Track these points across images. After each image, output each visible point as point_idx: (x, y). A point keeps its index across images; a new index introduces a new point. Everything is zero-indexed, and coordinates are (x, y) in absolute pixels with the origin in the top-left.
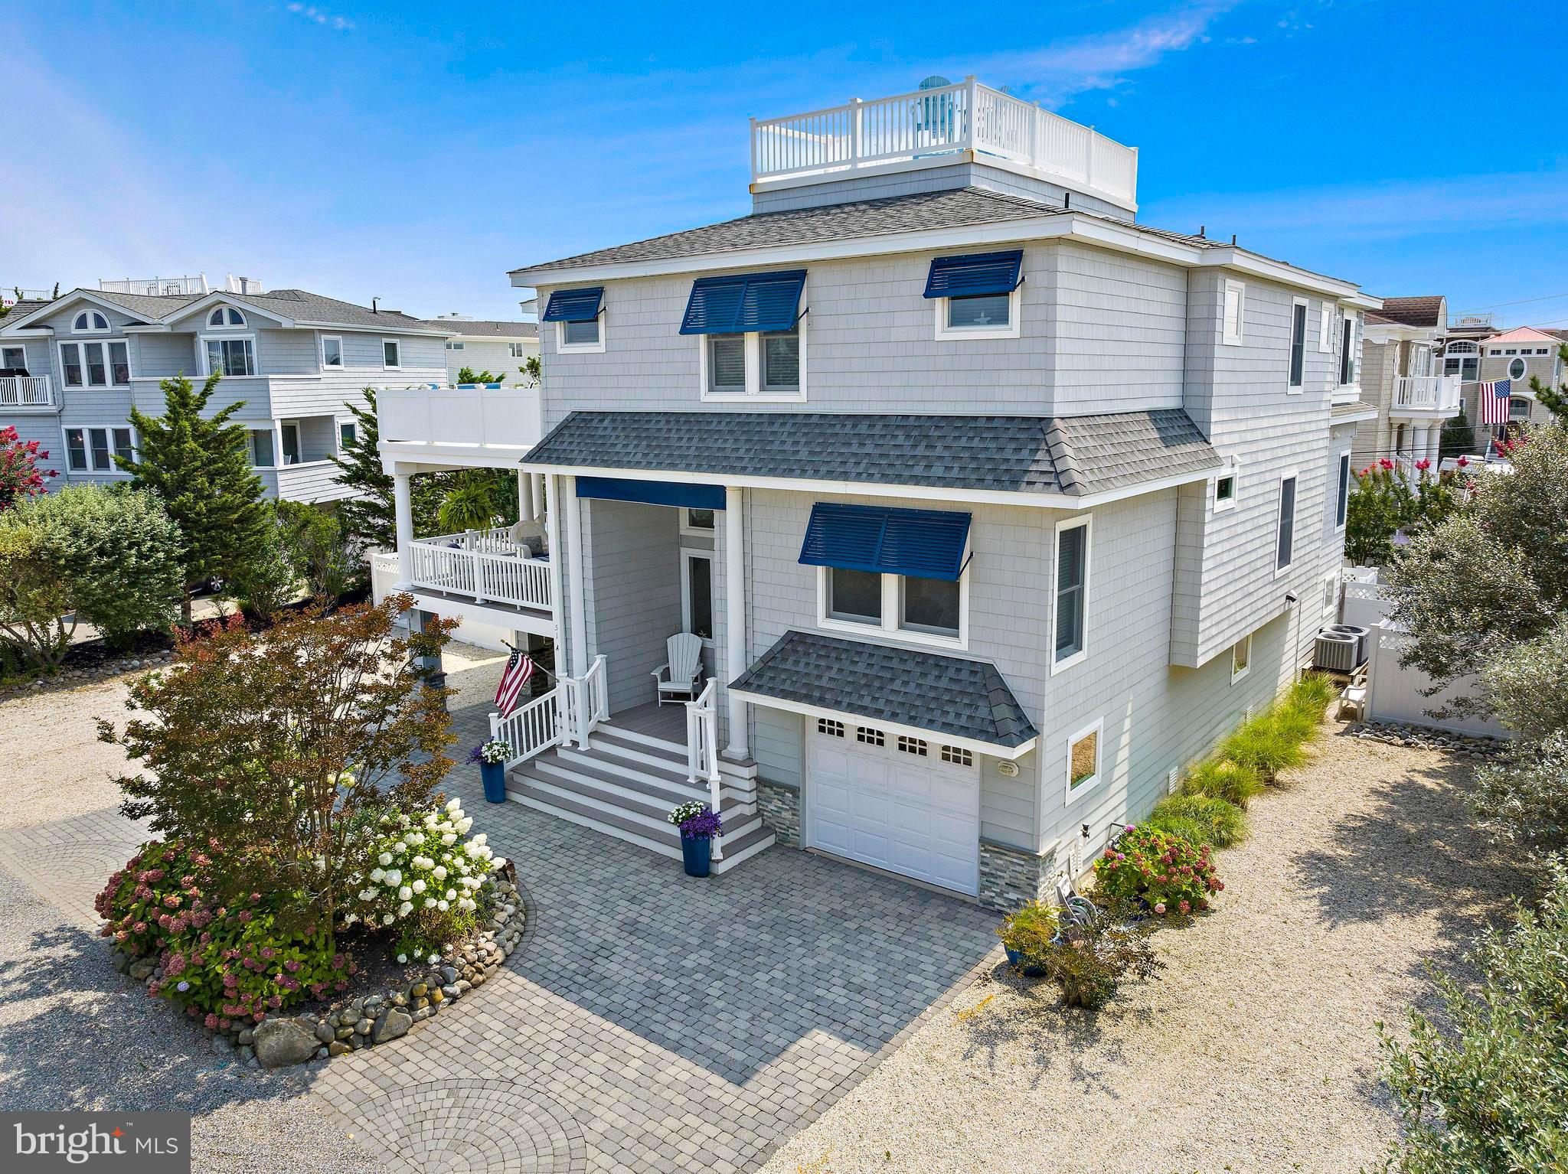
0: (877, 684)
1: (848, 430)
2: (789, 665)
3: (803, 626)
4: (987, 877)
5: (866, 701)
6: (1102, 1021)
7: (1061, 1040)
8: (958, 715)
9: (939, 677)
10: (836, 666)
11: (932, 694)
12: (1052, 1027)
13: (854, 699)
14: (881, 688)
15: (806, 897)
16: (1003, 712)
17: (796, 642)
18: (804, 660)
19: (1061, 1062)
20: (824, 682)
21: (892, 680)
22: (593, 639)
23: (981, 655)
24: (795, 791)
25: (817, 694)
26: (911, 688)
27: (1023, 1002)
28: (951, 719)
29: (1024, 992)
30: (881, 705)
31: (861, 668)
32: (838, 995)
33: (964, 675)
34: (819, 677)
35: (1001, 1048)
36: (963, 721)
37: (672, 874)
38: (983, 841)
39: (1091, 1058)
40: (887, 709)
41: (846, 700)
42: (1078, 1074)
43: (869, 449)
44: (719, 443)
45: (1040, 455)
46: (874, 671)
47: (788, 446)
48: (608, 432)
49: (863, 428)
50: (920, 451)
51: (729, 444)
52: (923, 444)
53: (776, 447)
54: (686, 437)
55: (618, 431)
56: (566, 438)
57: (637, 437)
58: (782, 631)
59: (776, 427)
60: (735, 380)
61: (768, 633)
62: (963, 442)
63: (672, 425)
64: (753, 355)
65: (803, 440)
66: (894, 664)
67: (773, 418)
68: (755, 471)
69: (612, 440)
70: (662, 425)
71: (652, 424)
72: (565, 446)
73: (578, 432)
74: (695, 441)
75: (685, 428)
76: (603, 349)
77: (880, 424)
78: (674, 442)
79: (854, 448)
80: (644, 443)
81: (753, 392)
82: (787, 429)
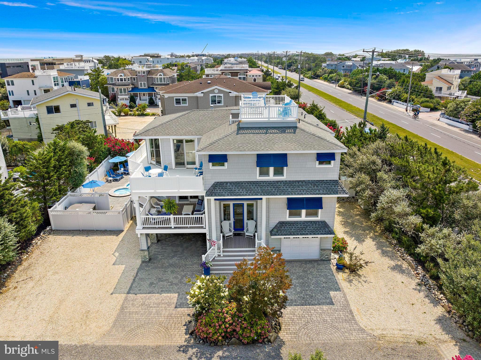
0: (304, 229)
1: (297, 184)
2: (283, 228)
3: (283, 220)
4: (321, 255)
5: (304, 232)
7: (358, 278)
8: (323, 231)
10: (294, 227)
11: (316, 228)
12: (354, 276)
13: (301, 232)
16: (330, 229)
17: (282, 224)
19: (361, 281)
20: (293, 230)
21: (307, 227)
23: (323, 219)
24: (279, 251)
25: (292, 233)
26: (311, 228)
27: (346, 274)
28: (321, 232)
29: (344, 272)
30: (307, 232)
31: (299, 226)
32: (325, 285)
33: (320, 224)
34: (291, 230)
35: (353, 282)
36: (324, 232)
38: (320, 249)
41: (299, 233)
42: (365, 282)
43: (304, 188)
44: (266, 189)
45: (339, 187)
46: (302, 226)
47: (285, 188)
48: (231, 187)
49: (300, 183)
50: (316, 188)
51: (269, 188)
52: (315, 186)
53: (282, 188)
54: (256, 187)
55: (234, 187)
56: (217, 189)
57: (241, 188)
58: (277, 222)
59: (279, 184)
60: (267, 174)
61: (274, 222)
62: (323, 185)
63: (250, 184)
64: (272, 169)
65: (288, 187)
66: (306, 224)
67: (277, 182)
68: (280, 194)
69: (233, 189)
70: (247, 184)
71: (243, 185)
72: (219, 191)
73: (221, 188)
74: (259, 188)
75: (254, 185)
76: (226, 168)
77: (304, 182)
78: (253, 189)
79: (301, 188)
80: (244, 189)
81: (271, 177)
82: (282, 184)
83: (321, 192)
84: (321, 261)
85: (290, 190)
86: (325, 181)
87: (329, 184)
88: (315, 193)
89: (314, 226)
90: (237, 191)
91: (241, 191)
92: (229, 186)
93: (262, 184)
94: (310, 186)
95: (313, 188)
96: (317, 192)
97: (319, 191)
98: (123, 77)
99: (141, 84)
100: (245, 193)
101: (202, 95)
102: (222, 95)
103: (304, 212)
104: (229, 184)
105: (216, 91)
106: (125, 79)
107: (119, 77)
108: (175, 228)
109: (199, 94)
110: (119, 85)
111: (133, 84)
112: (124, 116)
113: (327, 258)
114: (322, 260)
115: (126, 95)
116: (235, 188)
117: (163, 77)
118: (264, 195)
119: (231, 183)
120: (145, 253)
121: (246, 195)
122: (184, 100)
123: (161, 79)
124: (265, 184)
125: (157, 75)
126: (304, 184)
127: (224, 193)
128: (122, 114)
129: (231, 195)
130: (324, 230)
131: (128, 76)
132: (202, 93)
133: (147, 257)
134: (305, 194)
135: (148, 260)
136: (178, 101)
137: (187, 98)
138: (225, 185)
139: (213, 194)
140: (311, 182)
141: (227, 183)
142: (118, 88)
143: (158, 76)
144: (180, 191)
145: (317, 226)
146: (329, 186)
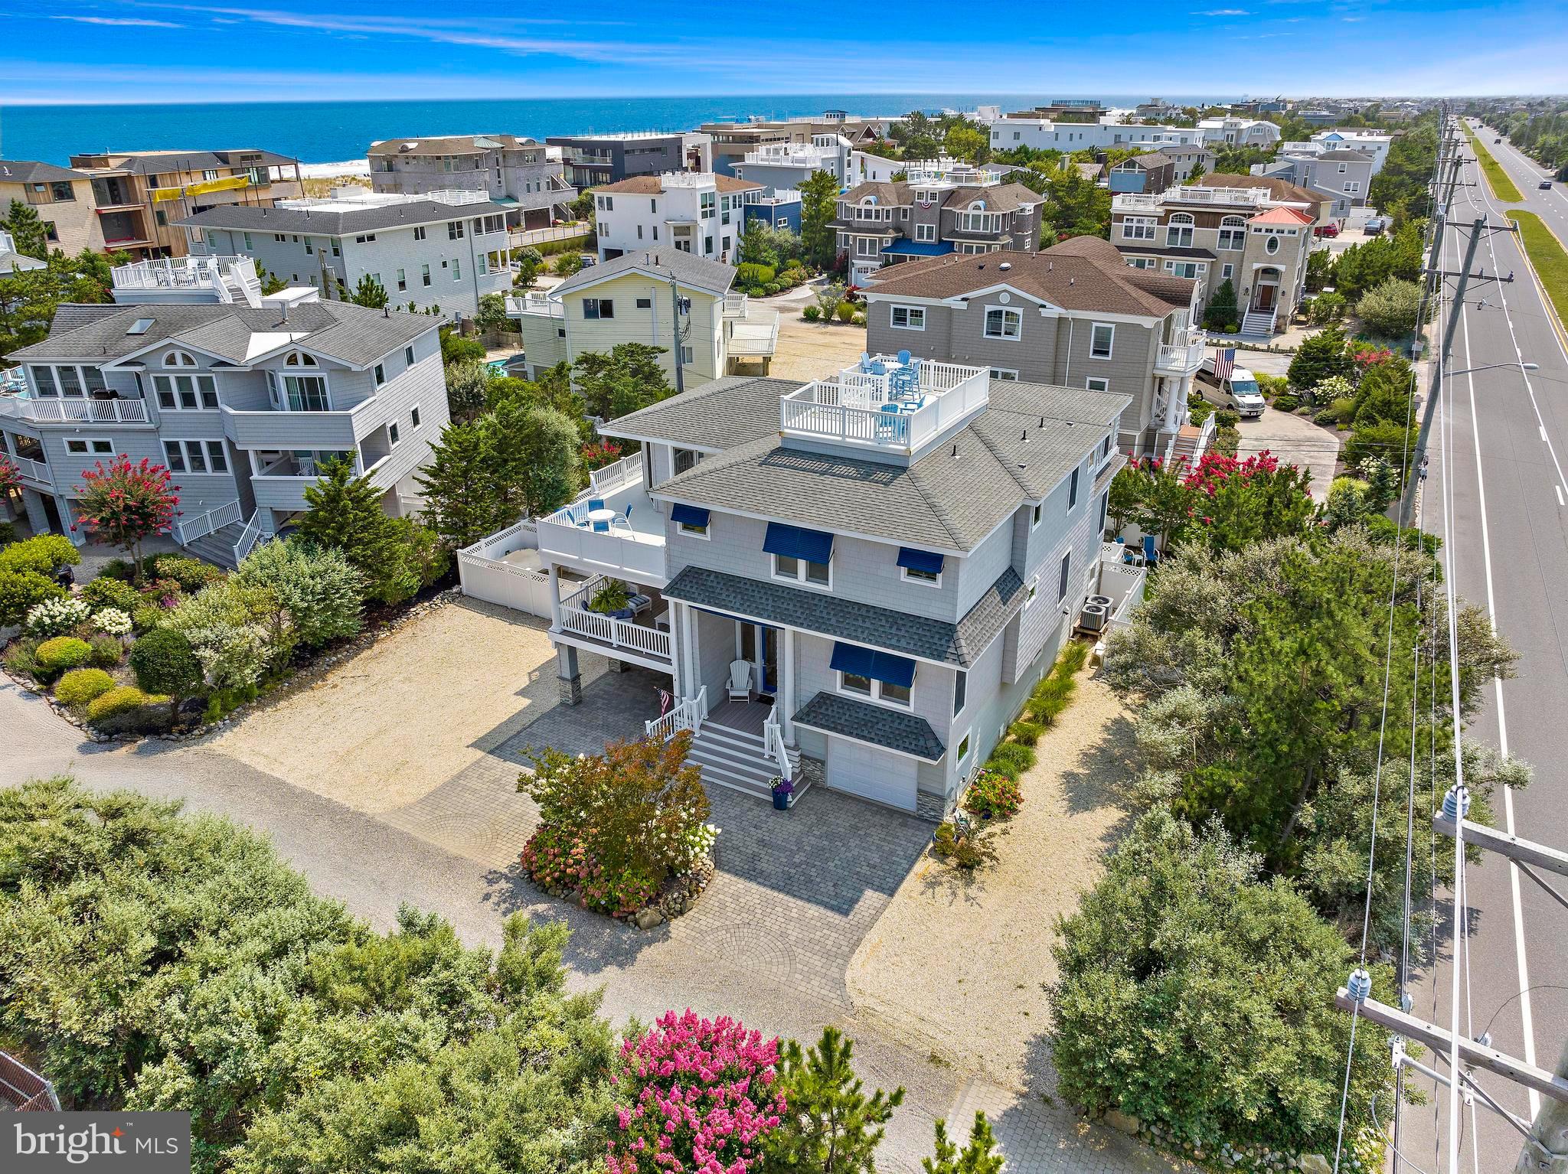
0: (870, 725)
1: (856, 611)
2: (822, 710)
3: (828, 690)
4: (921, 806)
5: (865, 733)
6: (975, 873)
7: (959, 883)
8: (911, 744)
9: (900, 724)
10: (848, 713)
11: (897, 732)
12: (955, 878)
13: (859, 732)
14: (872, 727)
15: (837, 818)
16: (931, 743)
17: (825, 698)
18: (830, 708)
19: (960, 893)
20: (842, 721)
21: (877, 723)
22: (698, 677)
23: (921, 715)
24: (823, 763)
25: (839, 727)
27: (942, 867)
28: (906, 745)
29: (942, 862)
30: (873, 736)
31: (861, 715)
32: (865, 870)
33: (912, 723)
34: (840, 718)
35: (938, 889)
36: (913, 747)
37: (769, 809)
38: (919, 791)
39: (973, 891)
40: (876, 738)
41: (855, 732)
42: (968, 899)
43: (867, 625)
44: (784, 606)
45: (951, 644)
46: (866, 717)
47: (824, 615)
48: (714, 585)
49: (863, 612)
50: (893, 631)
51: (791, 607)
52: (896, 627)
53: (818, 613)
54: (764, 598)
55: (720, 586)
56: (686, 583)
57: (734, 591)
58: (817, 692)
59: (818, 602)
60: (793, 573)
61: (810, 692)
62: (916, 630)
63: (754, 588)
64: (802, 565)
65: (832, 613)
66: (878, 715)
67: (814, 595)
68: (809, 627)
70: (748, 586)
71: (742, 585)
72: (688, 588)
73: (695, 581)
74: (770, 601)
75: (762, 592)
76: (709, 538)
77: (872, 611)
78: (757, 600)
79: (861, 623)
80: (739, 596)
81: (801, 580)
82: (823, 604)
83: (903, 643)
85: (833, 621)
86: (922, 621)
87: (930, 631)
88: (888, 642)
89: (896, 725)
90: (723, 597)
91: (731, 598)
92: (712, 582)
93: (780, 594)
94: (883, 623)
95: (887, 630)
96: (894, 642)
97: (900, 641)
98: (873, 207)
99: (921, 229)
100: (737, 605)
101: (964, 305)
102: (1019, 311)
103: (875, 684)
104: (711, 578)
105: (1005, 298)
106: (877, 211)
107: (863, 206)
108: (620, 648)
109: (954, 302)
110: (859, 230)
111: (898, 229)
112: (838, 323)
113: (935, 817)
114: (921, 818)
115: (874, 259)
116: (721, 589)
117: (982, 213)
119: (717, 574)
120: (567, 687)
121: (737, 610)
122: (917, 314)
123: (976, 218)
124: (783, 594)
125: (966, 207)
126: (871, 614)
127: (696, 595)
128: (836, 318)
129: (709, 604)
130: (915, 742)
131: (889, 203)
132: (964, 299)
133: (570, 696)
134: (864, 640)
135: (571, 701)
136: (900, 316)
137: (924, 309)
138: (704, 577)
140: (888, 613)
141: (709, 573)
142: (855, 238)
143: (970, 211)
144: (623, 569)
145: (903, 727)
146: (928, 634)
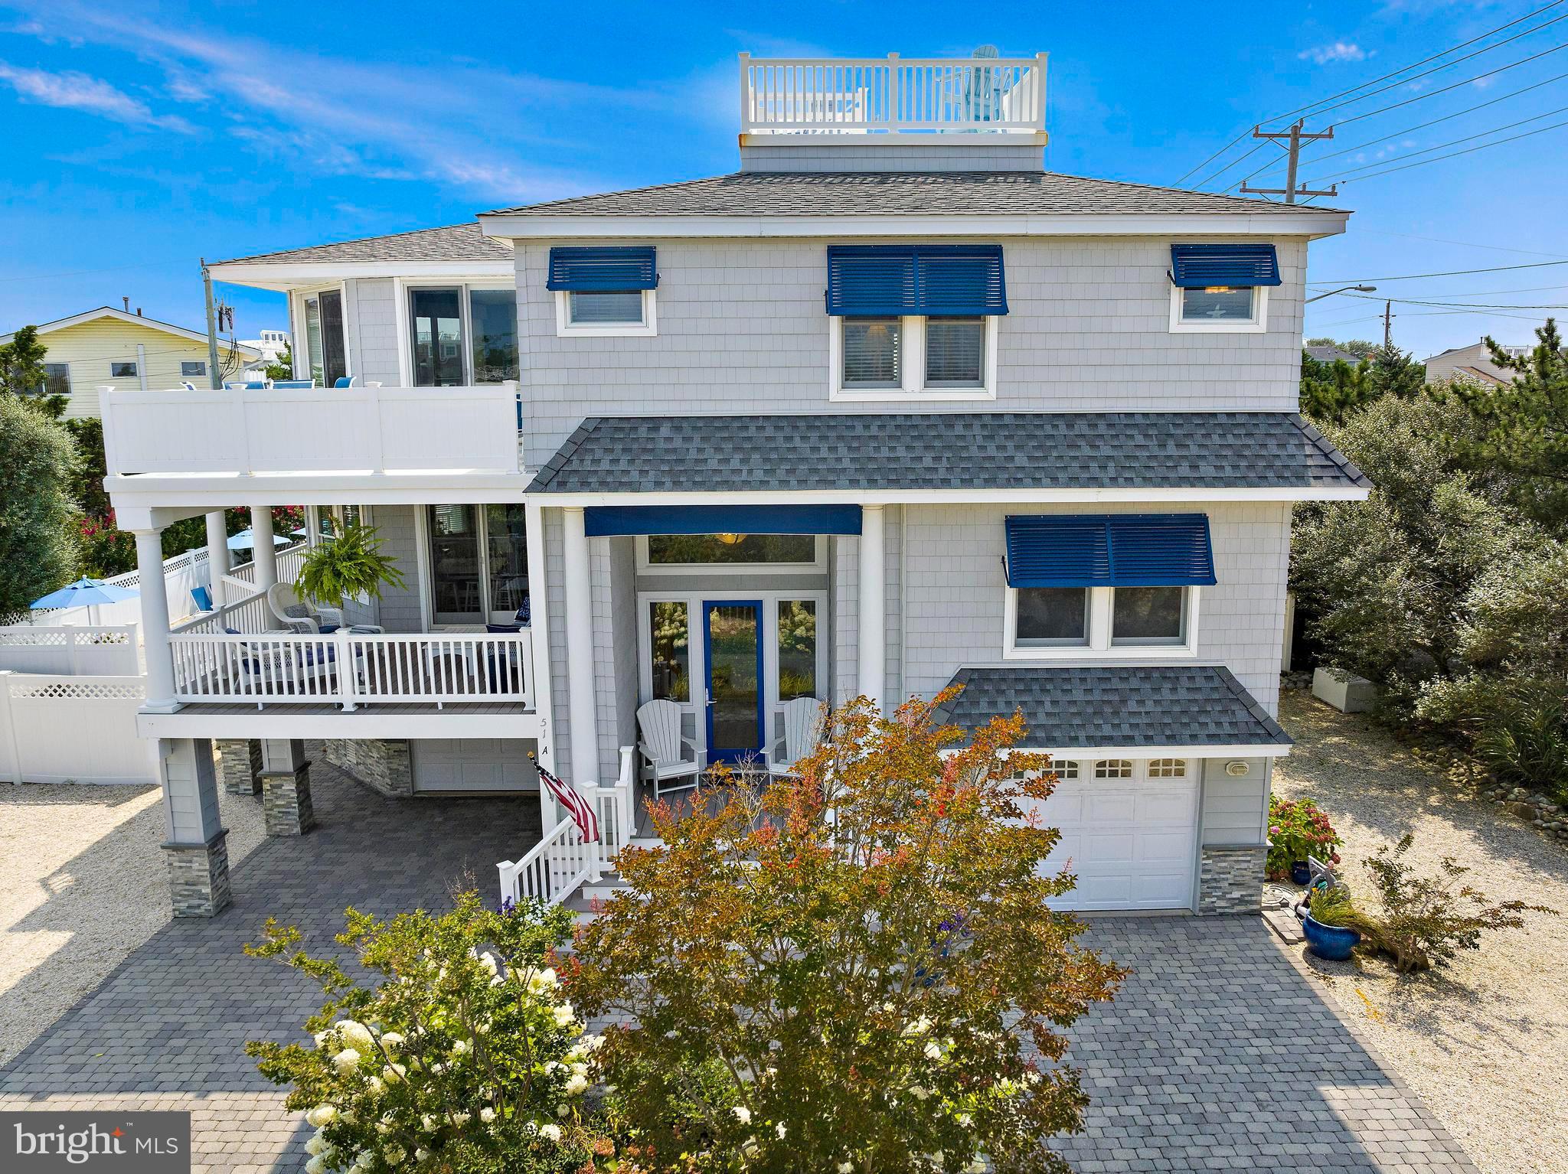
0: (1108, 710)
1: (1063, 430)
2: (984, 708)
3: (979, 659)
4: (1208, 884)
8: (1219, 724)
9: (1174, 690)
10: (1047, 699)
11: (1177, 709)
13: (1092, 732)
14: (1116, 713)
16: (1259, 713)
17: (977, 682)
18: (1001, 700)
20: (1042, 719)
21: (1124, 702)
23: (1214, 658)
25: (1040, 734)
26: (1150, 706)
28: (1212, 729)
30: (1126, 730)
31: (1078, 695)
32: (1268, 1046)
33: (1200, 682)
36: (1227, 729)
38: (1203, 848)
40: (1136, 733)
41: (1082, 734)
42: (1517, 1027)
43: (1106, 451)
44: (885, 452)
45: (1308, 450)
46: (1097, 696)
47: (992, 451)
48: (678, 443)
49: (1082, 427)
50: (1171, 450)
51: (901, 452)
52: (1171, 443)
53: (974, 451)
54: (824, 446)
55: (697, 442)
56: (598, 454)
57: (736, 449)
58: (951, 672)
59: (959, 430)
60: (887, 373)
61: (930, 676)
62: (1216, 439)
63: (788, 432)
65: (1010, 444)
66: (1116, 683)
67: (949, 420)
68: (967, 484)
69: (693, 454)
70: (769, 432)
71: (752, 432)
72: (605, 465)
73: (619, 446)
74: (843, 451)
75: (814, 435)
76: (652, 331)
77: (1102, 423)
78: (807, 454)
79: (1087, 451)
80: (756, 456)
81: (913, 391)
82: (977, 430)
83: (1206, 470)
84: (1205, 918)
85: (1021, 460)
86: (1224, 420)
87: (1249, 435)
88: (1172, 475)
89: (1166, 694)
90: (713, 464)
91: (735, 464)
92: (669, 439)
93: (859, 430)
94: (1140, 440)
95: (1156, 451)
96: (1184, 470)
97: (1194, 467)
100: (759, 475)
103: (1102, 608)
104: (665, 431)
108: (363, 708)
113: (1241, 901)
114: (1211, 914)
116: (700, 450)
118: (872, 484)
119: (677, 423)
120: (195, 866)
121: (763, 485)
124: (874, 430)
126: (1102, 429)
127: (635, 476)
129: (677, 486)
130: (1225, 719)
133: (207, 890)
134: (1114, 482)
135: (208, 905)
138: (643, 432)
139: (574, 479)
140: (1140, 420)
141: (654, 423)
144: (388, 473)
145: (1183, 694)
146: (1251, 442)
